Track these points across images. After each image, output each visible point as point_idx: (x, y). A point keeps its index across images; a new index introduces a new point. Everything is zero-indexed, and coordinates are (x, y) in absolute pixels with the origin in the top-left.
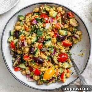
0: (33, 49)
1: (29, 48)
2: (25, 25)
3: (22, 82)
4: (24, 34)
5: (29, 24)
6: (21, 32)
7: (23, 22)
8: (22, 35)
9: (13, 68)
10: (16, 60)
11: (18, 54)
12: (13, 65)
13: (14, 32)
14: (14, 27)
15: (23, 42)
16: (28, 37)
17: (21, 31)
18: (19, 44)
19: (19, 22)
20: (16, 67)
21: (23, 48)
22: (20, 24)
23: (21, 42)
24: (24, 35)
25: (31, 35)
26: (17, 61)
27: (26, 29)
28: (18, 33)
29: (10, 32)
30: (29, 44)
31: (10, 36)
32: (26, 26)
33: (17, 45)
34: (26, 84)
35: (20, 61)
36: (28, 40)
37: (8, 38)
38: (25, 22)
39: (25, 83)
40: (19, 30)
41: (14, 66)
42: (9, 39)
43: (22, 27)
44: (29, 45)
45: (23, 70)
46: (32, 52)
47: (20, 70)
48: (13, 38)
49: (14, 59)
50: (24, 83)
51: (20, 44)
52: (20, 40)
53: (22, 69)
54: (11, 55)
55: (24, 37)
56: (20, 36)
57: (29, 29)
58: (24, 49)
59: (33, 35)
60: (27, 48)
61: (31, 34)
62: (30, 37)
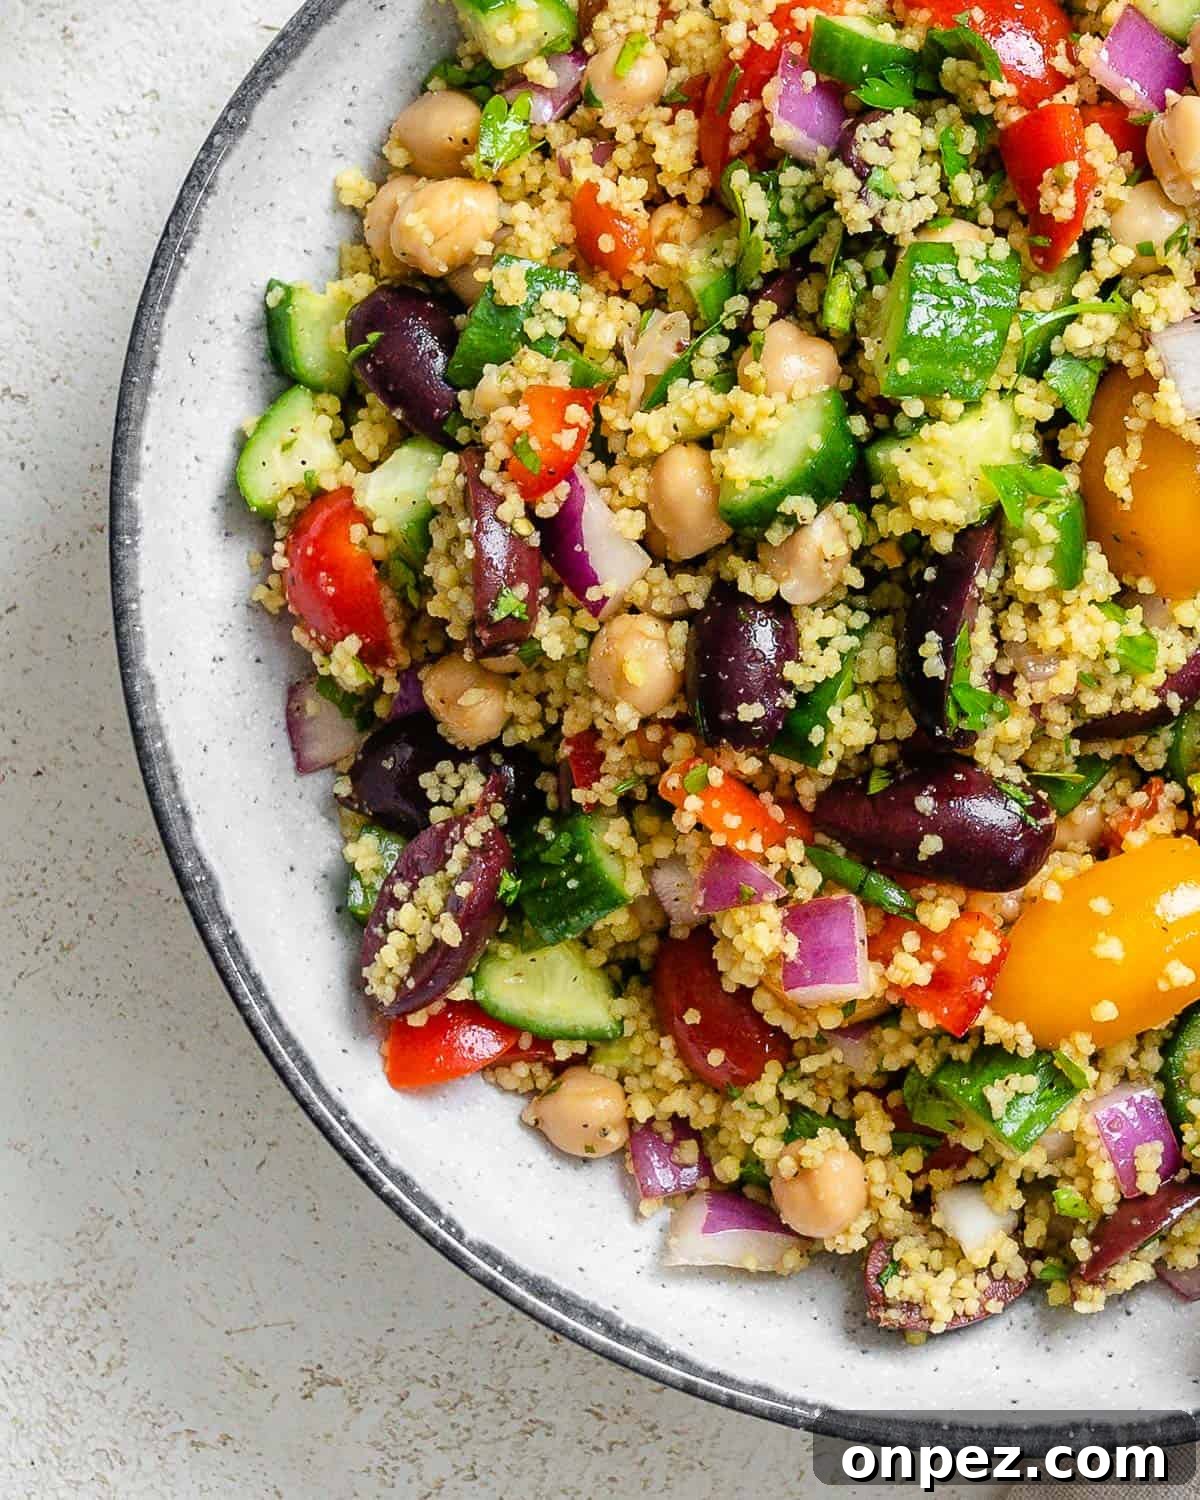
0: (764, 638)
1: (690, 616)
2: (585, 171)
3: (566, 1303)
4: (573, 340)
5: (660, 136)
6: (506, 310)
7: (546, 111)
8: (532, 360)
9: (359, 1031)
10: (410, 872)
11: (459, 756)
12: (357, 983)
13: (363, 319)
14: (358, 214)
15: (548, 508)
16: (656, 397)
17: (511, 285)
18: (481, 563)
19: (452, 117)
20: (417, 1020)
21: (552, 636)
22: (469, 144)
23: (512, 507)
24: (561, 377)
25: (706, 365)
26: (430, 890)
27: (606, 243)
28: (449, 340)
29: (273, 325)
30: (687, 552)
31: (273, 399)
32: (607, 193)
33: (440, 572)
34: (632, 1338)
35: (509, 883)
36: (653, 460)
37: (242, 443)
38: (580, 97)
39: (611, 1328)
40: (464, 265)
41: (386, 994)
42: (266, 449)
43: (522, 210)
44: (673, 568)
45: (558, 1069)
46: (749, 712)
47: (491, 1067)
48: (342, 438)
49: (371, 853)
50: (591, 1316)
51: (496, 546)
52: (487, 476)
53: (543, 1042)
54: (302, 767)
55: (576, 413)
56: (493, 379)
57: (668, 253)
58: (580, 658)
59: (749, 369)
60: (648, 625)
61: (714, 345)
62: (696, 402)
